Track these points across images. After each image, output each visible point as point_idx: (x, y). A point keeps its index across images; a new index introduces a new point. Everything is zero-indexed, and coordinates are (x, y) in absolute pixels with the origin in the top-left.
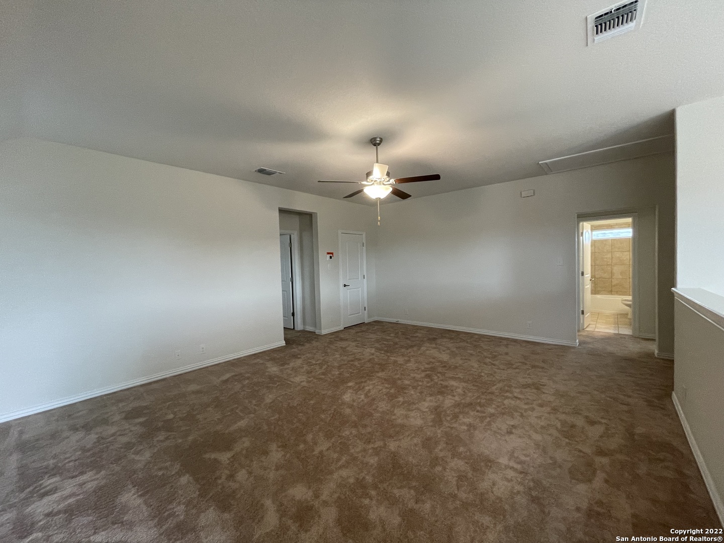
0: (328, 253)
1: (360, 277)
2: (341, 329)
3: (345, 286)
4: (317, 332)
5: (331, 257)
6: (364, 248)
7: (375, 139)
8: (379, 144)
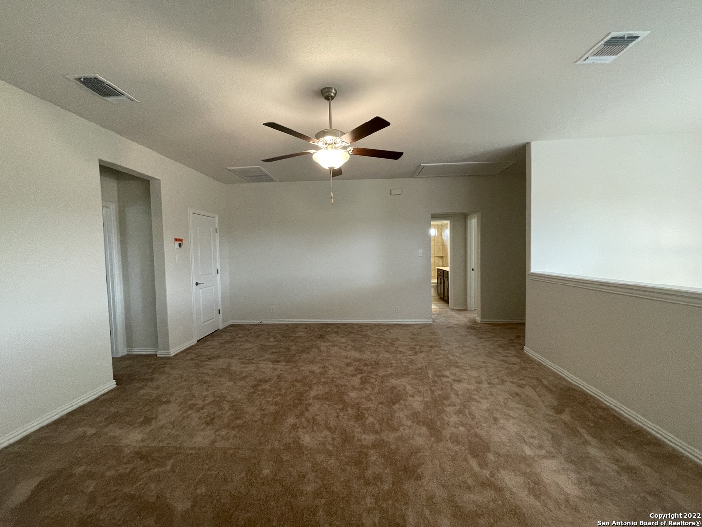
0: (176, 240)
1: (214, 271)
2: (195, 343)
3: (197, 285)
4: (161, 353)
5: (180, 245)
6: (217, 235)
7: (329, 89)
8: (333, 98)
